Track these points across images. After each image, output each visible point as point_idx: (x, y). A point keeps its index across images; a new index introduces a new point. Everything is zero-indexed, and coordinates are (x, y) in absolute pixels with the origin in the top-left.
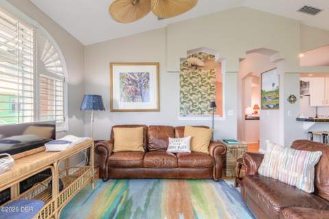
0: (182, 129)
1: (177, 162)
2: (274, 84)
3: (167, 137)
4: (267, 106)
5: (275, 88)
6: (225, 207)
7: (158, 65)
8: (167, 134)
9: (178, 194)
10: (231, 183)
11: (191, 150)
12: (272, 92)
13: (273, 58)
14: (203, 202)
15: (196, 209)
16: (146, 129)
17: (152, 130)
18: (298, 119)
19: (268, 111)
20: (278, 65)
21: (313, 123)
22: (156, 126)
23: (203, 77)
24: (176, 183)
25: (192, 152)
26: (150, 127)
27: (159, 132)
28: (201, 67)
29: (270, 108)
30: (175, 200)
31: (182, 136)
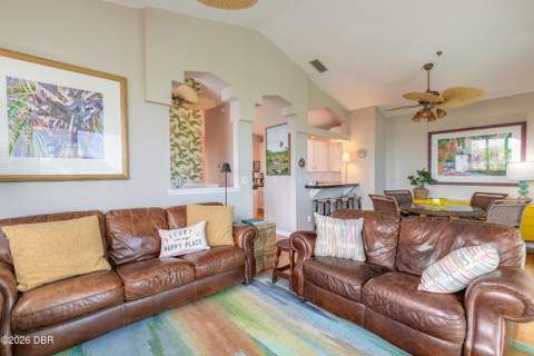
0: (181, 212)
1: (195, 271)
2: (282, 144)
3: (156, 230)
4: (274, 171)
5: (283, 149)
6: (281, 313)
7: (123, 81)
8: (154, 223)
9: (210, 325)
10: (265, 280)
11: (208, 244)
12: (280, 153)
13: (285, 111)
14: (252, 320)
15: (254, 335)
16: (103, 220)
17: (118, 219)
18: (307, 187)
19: (275, 177)
20: (289, 120)
21: (318, 190)
22: (127, 211)
23: (182, 120)
24: (191, 310)
25: (212, 247)
26: (111, 212)
27: (136, 221)
28: (188, 102)
29: (277, 173)
30: (212, 337)
31: (184, 224)
